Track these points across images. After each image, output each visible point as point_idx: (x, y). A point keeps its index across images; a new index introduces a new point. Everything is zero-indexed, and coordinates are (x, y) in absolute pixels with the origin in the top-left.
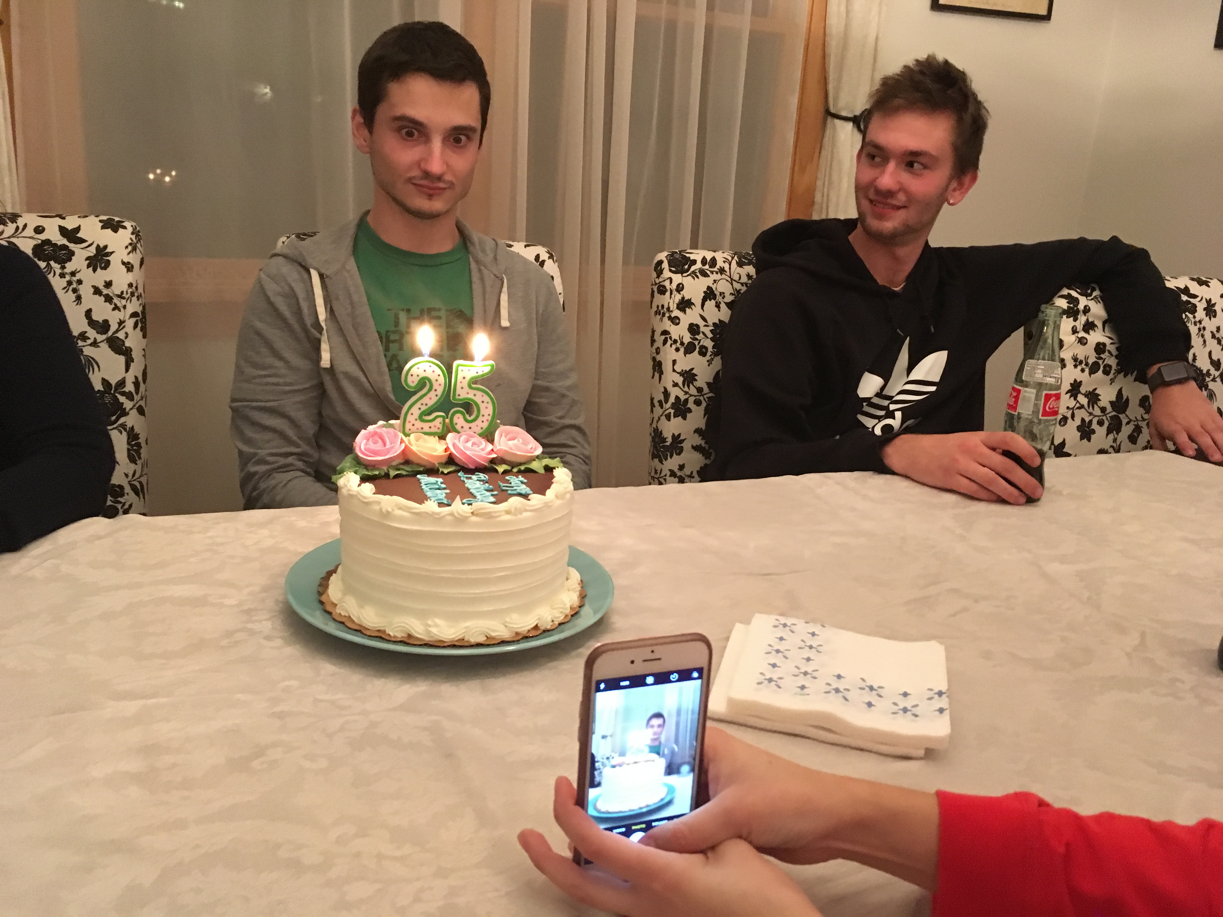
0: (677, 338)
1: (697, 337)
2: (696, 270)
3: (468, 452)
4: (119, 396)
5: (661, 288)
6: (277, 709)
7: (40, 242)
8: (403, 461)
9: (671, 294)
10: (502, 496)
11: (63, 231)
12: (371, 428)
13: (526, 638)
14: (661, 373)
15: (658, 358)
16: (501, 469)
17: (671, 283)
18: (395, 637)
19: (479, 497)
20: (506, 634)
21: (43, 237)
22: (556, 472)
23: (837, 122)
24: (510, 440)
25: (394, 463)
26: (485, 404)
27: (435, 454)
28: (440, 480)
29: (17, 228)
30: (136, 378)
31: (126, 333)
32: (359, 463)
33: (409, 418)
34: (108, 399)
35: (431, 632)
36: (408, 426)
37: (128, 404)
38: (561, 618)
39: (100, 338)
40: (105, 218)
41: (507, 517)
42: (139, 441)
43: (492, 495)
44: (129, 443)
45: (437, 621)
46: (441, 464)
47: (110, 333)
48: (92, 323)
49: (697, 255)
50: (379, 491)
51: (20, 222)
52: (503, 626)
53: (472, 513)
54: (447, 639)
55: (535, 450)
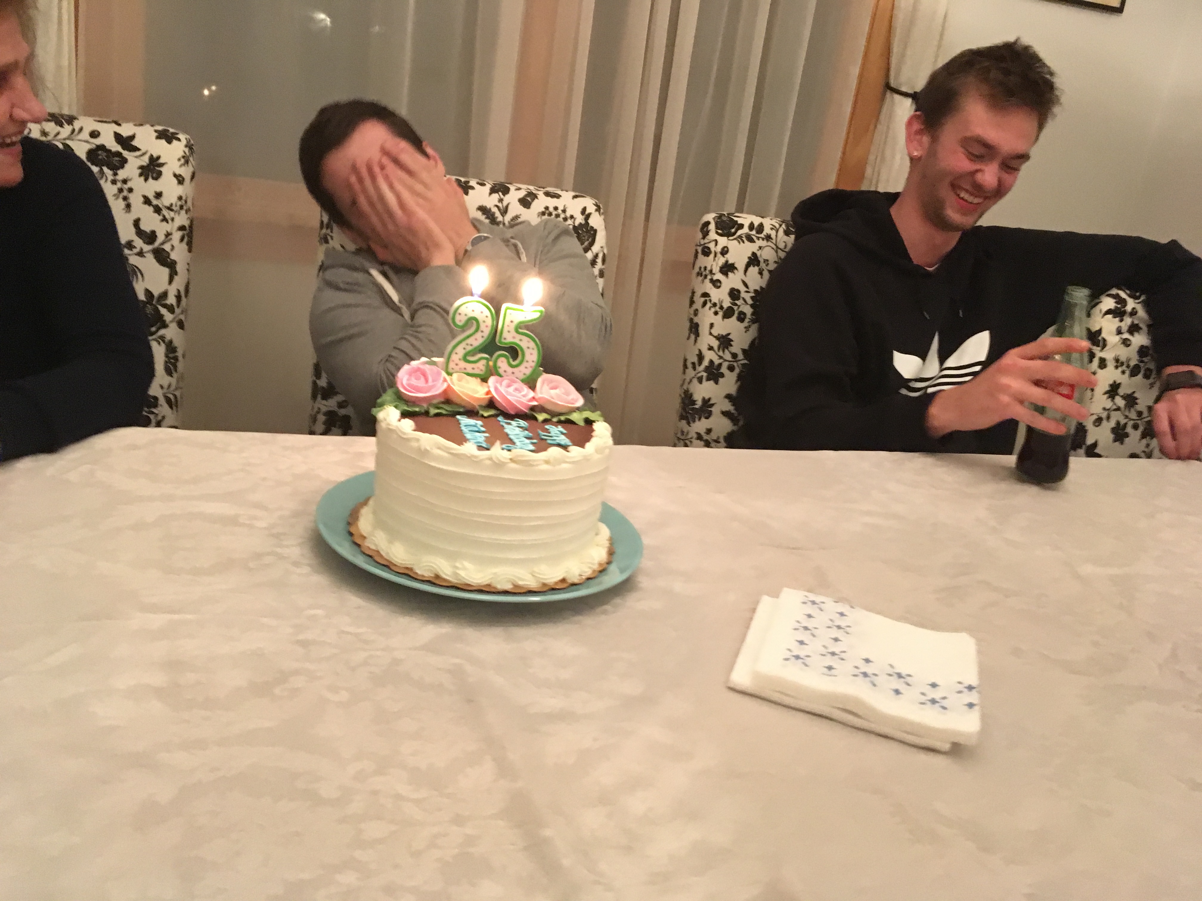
0: (717, 302)
1: (736, 302)
2: (742, 234)
3: (509, 397)
4: (160, 308)
5: (706, 250)
6: (301, 637)
7: (94, 146)
8: (443, 400)
9: (715, 256)
10: (541, 445)
11: (118, 137)
12: (414, 363)
13: (553, 590)
14: (697, 335)
15: (696, 320)
16: (541, 417)
17: (716, 245)
18: (423, 576)
19: (518, 443)
20: (533, 584)
21: (98, 141)
22: (595, 426)
23: (897, 97)
24: (552, 388)
25: (435, 401)
26: (531, 351)
27: (477, 396)
28: (480, 423)
29: (73, 130)
30: (179, 291)
31: (173, 246)
32: (400, 398)
33: (454, 357)
34: (149, 309)
35: (459, 574)
36: (452, 365)
37: (168, 316)
38: (588, 573)
39: (147, 248)
40: (160, 128)
41: (545, 467)
42: (177, 354)
43: (532, 443)
44: (167, 356)
45: (467, 564)
46: (481, 406)
47: (157, 244)
48: (140, 233)
49: (745, 219)
50: (419, 428)
51: (77, 125)
52: (530, 576)
53: (511, 459)
54: (475, 583)
55: (576, 401)
